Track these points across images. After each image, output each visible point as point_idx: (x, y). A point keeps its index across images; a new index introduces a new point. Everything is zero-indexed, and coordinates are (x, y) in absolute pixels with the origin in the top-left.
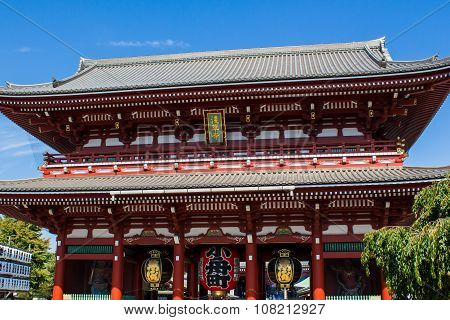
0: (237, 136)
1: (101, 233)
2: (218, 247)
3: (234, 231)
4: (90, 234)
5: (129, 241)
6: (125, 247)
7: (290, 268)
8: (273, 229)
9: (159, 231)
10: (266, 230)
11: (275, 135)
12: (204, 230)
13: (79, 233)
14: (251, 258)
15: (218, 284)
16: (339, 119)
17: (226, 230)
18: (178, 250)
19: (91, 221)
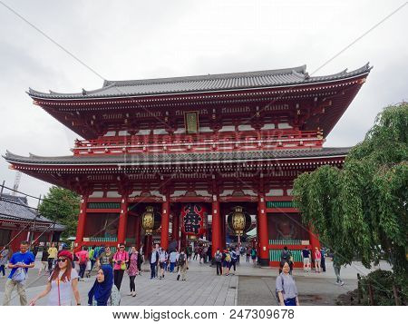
0: (207, 130)
1: (113, 194)
2: (193, 204)
3: (204, 193)
4: (105, 195)
5: (132, 200)
6: (129, 204)
7: (242, 219)
8: (231, 192)
9: (152, 193)
10: (226, 193)
11: (232, 129)
12: (183, 193)
13: (98, 194)
14: (215, 212)
15: (192, 231)
16: (275, 118)
17: (198, 192)
18: (166, 206)
19: (106, 187)
